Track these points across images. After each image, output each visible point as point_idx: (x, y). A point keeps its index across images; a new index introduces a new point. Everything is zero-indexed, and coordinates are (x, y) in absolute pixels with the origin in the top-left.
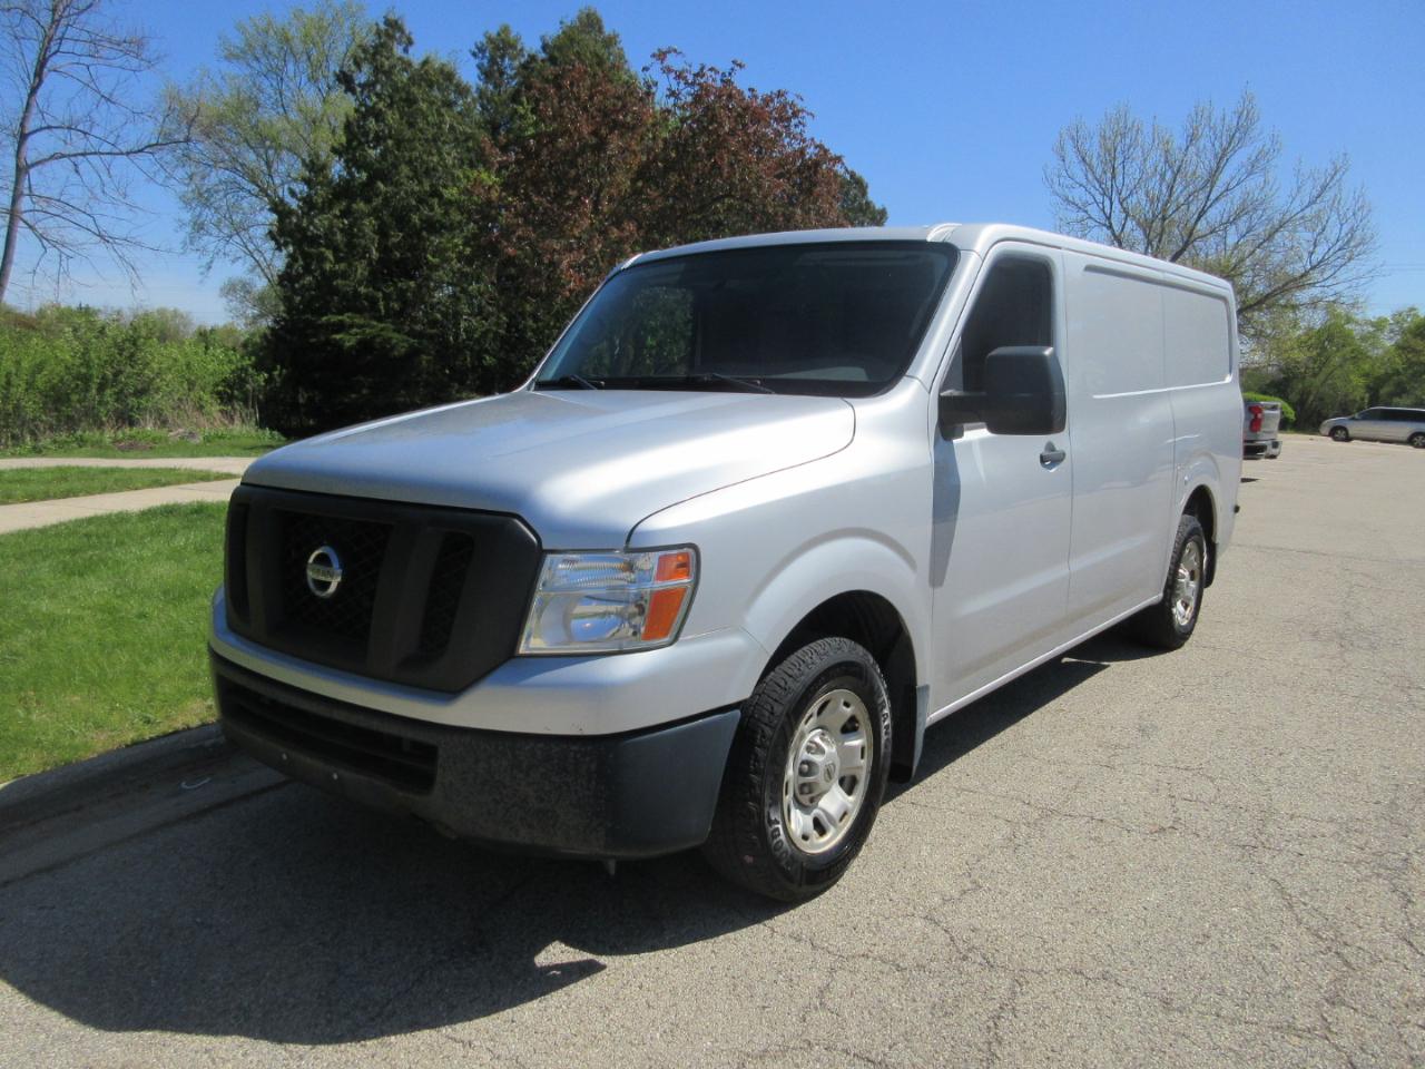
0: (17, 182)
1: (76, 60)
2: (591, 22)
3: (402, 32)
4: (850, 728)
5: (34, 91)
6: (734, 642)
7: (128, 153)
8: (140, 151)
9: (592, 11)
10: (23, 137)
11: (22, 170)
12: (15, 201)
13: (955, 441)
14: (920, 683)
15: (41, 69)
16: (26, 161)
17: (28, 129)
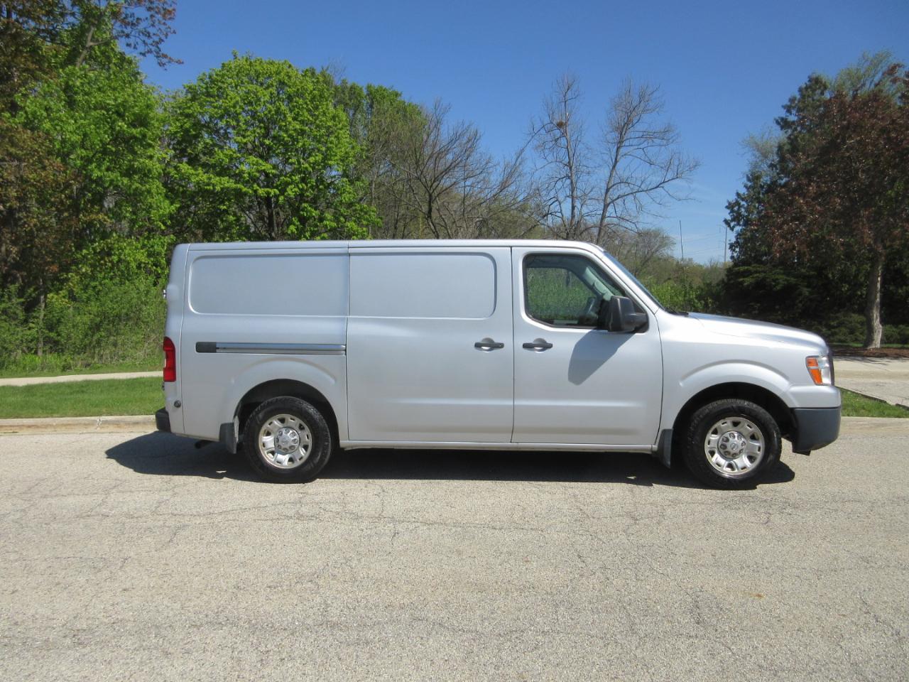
0: (605, 210)
1: (636, 147)
5: (614, 167)
7: (647, 191)
10: (607, 190)
11: (606, 206)
15: (617, 156)
16: (609, 200)
17: (610, 185)
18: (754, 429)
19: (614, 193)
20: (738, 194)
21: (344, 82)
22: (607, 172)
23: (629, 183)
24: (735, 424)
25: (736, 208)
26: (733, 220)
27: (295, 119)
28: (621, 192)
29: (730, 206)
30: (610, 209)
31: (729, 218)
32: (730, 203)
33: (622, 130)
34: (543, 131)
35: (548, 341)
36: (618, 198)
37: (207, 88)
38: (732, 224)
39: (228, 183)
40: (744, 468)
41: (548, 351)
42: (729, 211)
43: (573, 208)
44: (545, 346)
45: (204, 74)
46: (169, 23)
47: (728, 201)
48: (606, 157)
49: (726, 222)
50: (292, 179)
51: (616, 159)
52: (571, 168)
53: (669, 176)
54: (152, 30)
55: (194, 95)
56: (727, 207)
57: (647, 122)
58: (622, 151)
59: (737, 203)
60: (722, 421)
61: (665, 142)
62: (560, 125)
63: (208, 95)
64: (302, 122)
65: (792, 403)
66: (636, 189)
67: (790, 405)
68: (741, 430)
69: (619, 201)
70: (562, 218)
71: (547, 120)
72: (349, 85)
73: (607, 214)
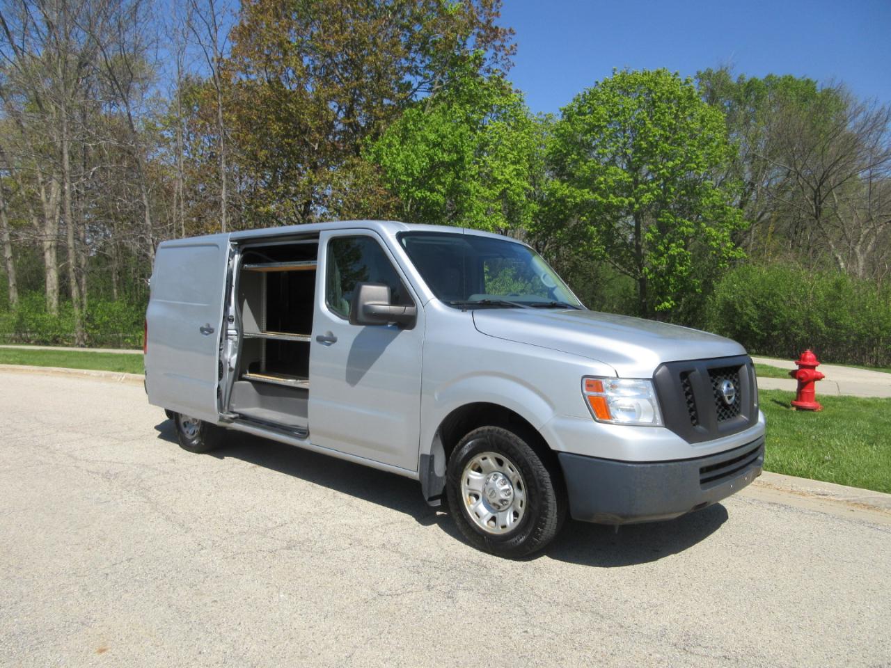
18: (515, 475)
21: (741, 78)
24: (500, 463)
27: (656, 125)
35: (335, 335)
37: (579, 108)
39: (588, 195)
40: (504, 527)
41: (333, 346)
44: (333, 340)
45: (579, 95)
46: (512, 58)
50: (649, 186)
54: (494, 67)
55: (568, 116)
60: (482, 456)
63: (580, 113)
64: (663, 128)
65: (556, 443)
67: (553, 447)
68: (505, 472)
72: (747, 80)
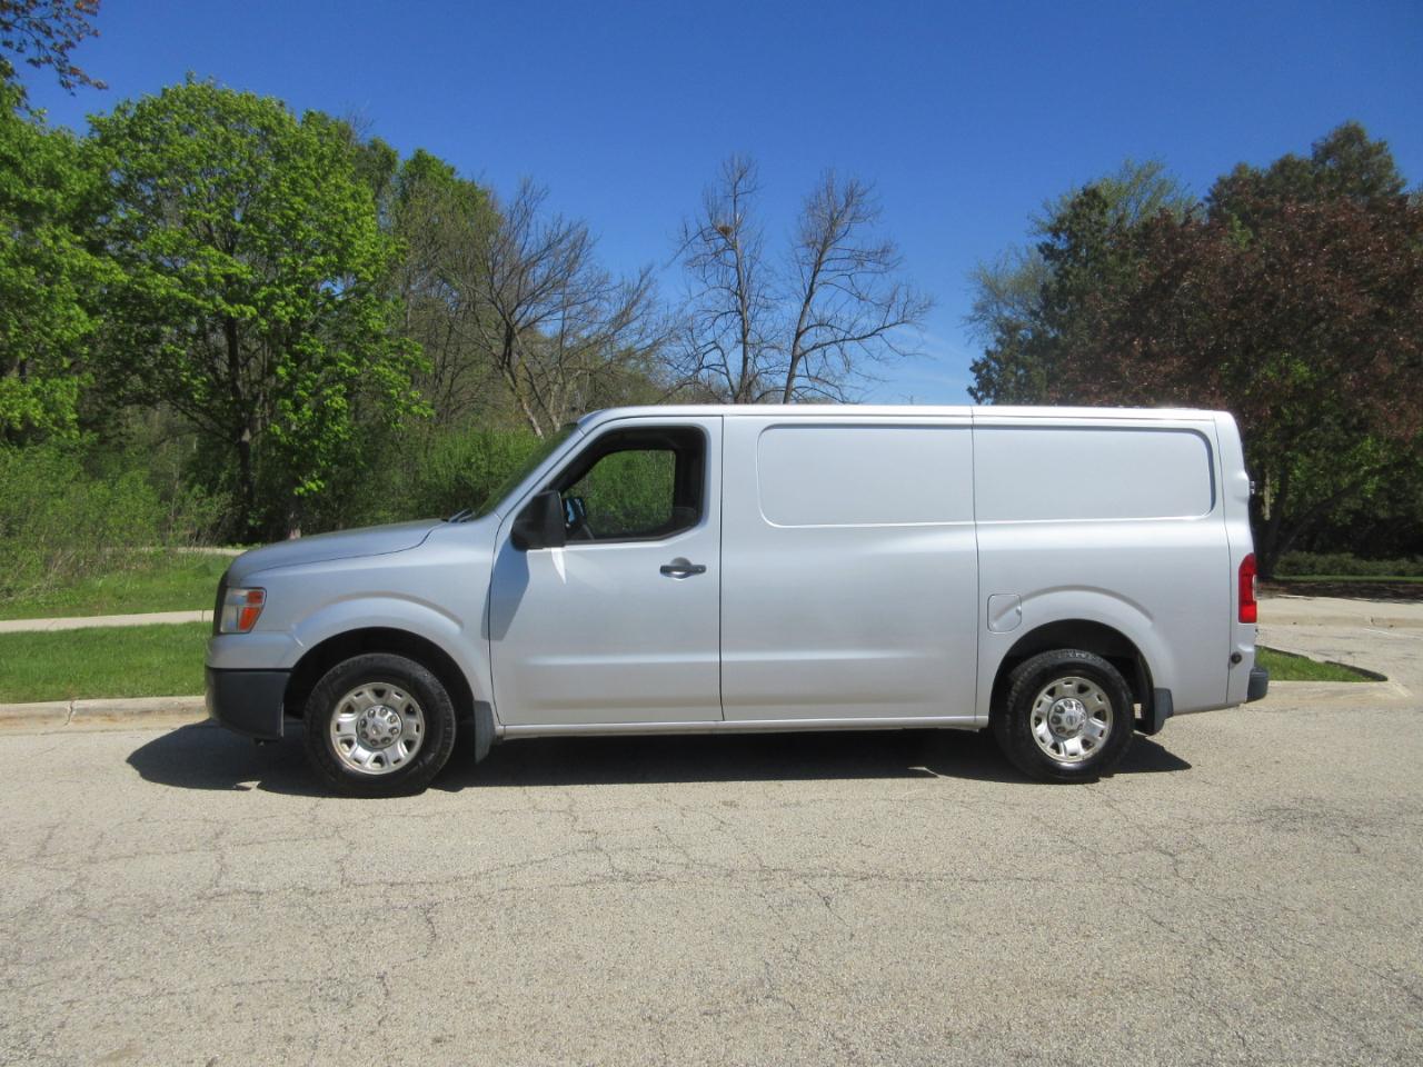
0: (793, 365)
1: (840, 273)
2: (1351, 135)
3: (1100, 197)
4: (409, 711)
5: (808, 301)
6: (283, 638)
7: (859, 338)
8: (872, 334)
9: (1352, 124)
10: (798, 335)
11: (795, 360)
12: (790, 379)
13: (529, 551)
14: (477, 696)
15: (812, 284)
16: (799, 351)
17: (803, 328)
19: (807, 340)
20: (988, 353)
22: (796, 307)
23: (832, 327)
25: (984, 372)
26: (979, 389)
28: (820, 340)
29: (976, 368)
30: (801, 365)
31: (974, 385)
32: (976, 364)
33: (822, 245)
34: (699, 239)
36: (814, 348)
38: (980, 394)
42: (974, 375)
43: (745, 360)
47: (973, 360)
48: (798, 286)
49: (970, 390)
51: (811, 289)
52: (742, 298)
53: (891, 319)
56: (971, 369)
57: (857, 237)
58: (821, 277)
59: (986, 364)
61: (882, 267)
62: (725, 232)
66: (841, 335)
69: (818, 353)
70: (727, 374)
71: (706, 223)
73: (797, 372)
